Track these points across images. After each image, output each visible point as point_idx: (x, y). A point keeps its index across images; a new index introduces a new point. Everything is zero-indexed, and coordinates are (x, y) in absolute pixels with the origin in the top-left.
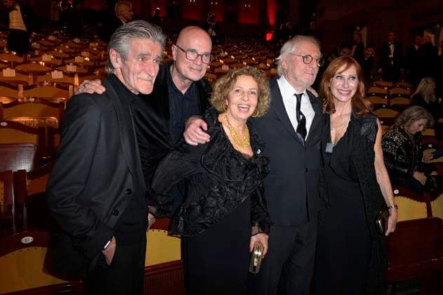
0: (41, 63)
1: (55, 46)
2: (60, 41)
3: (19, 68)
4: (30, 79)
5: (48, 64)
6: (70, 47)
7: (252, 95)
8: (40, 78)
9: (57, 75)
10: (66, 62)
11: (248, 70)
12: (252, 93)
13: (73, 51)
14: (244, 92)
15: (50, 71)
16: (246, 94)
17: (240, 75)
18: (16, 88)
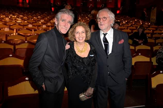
0: (40, 22)
1: (45, 17)
2: (47, 15)
3: (34, 24)
4: (36, 28)
5: (42, 23)
6: (50, 17)
7: (83, 33)
8: (39, 27)
9: (44, 26)
10: (48, 22)
11: (80, 24)
12: (83, 32)
13: (50, 19)
14: (80, 33)
15: (42, 25)
16: (80, 34)
17: (77, 27)
18: (32, 31)
